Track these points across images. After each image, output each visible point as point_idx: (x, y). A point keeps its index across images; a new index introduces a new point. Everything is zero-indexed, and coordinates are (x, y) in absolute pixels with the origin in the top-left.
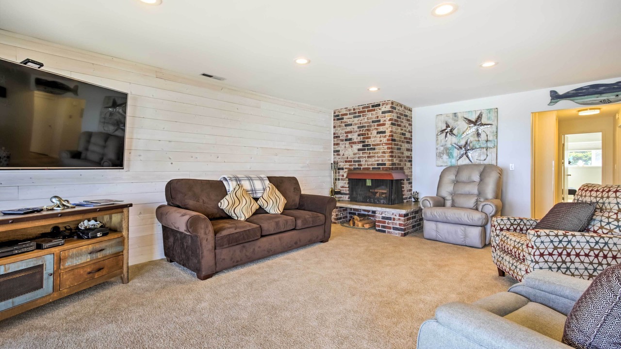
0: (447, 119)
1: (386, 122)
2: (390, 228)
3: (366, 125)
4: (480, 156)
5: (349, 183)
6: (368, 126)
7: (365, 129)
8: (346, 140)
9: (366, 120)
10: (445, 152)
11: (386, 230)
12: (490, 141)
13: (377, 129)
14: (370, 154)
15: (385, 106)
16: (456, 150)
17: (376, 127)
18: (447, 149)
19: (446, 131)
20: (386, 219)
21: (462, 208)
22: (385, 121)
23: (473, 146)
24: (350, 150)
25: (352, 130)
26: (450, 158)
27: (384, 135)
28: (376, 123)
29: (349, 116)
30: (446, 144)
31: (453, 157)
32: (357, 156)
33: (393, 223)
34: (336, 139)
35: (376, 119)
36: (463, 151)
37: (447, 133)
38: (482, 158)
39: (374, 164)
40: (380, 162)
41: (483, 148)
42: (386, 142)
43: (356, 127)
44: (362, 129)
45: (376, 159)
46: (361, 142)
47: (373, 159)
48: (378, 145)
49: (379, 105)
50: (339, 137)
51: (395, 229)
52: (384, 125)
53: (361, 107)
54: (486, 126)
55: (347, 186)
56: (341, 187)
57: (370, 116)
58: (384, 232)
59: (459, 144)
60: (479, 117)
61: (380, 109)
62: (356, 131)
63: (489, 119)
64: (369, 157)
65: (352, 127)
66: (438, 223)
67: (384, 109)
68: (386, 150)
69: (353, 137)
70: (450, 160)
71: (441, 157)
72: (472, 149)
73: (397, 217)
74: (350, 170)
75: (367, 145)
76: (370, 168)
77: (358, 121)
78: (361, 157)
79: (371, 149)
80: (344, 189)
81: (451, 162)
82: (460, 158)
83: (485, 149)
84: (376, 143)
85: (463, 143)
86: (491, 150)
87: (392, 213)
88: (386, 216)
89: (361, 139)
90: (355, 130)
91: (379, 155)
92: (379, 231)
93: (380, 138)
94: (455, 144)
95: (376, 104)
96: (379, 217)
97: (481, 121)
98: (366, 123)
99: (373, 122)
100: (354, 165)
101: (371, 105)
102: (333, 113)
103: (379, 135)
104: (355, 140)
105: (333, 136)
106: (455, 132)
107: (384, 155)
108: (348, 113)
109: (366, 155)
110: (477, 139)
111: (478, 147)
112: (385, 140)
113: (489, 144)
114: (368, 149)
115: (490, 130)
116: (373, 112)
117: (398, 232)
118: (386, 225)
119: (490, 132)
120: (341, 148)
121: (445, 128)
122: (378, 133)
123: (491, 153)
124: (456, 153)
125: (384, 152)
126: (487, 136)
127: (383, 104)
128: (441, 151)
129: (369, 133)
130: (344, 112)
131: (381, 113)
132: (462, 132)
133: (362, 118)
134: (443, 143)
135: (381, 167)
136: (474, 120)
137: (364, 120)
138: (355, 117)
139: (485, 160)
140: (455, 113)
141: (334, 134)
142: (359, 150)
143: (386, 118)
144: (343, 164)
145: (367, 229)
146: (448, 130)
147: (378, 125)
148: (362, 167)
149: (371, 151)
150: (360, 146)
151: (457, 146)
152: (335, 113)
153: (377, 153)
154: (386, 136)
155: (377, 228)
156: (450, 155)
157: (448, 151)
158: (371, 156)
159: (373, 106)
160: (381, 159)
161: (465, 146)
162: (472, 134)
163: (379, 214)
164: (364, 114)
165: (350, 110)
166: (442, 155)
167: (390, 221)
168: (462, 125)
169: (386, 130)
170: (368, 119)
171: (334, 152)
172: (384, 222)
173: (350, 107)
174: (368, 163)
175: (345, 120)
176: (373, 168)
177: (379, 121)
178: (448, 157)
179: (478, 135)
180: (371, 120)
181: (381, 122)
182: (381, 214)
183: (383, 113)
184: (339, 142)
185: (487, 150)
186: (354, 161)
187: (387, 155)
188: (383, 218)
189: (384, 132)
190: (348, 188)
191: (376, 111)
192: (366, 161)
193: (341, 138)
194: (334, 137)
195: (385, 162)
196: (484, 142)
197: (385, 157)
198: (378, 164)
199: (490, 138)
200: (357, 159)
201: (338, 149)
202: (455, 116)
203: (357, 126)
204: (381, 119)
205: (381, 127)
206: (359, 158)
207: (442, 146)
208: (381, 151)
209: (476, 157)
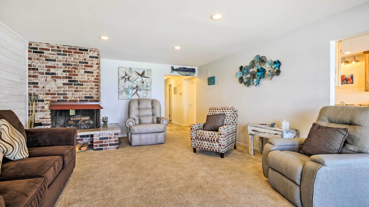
0: (126, 70)
1: (94, 65)
2: (107, 145)
3: (73, 64)
4: (144, 94)
5: (51, 114)
6: (75, 65)
7: (72, 67)
8: (47, 74)
9: (73, 60)
10: (124, 91)
11: (103, 147)
12: (148, 86)
13: (85, 69)
14: (77, 88)
15: (92, 52)
16: (131, 90)
17: (83, 67)
18: (125, 89)
19: (125, 78)
20: (103, 139)
21: (146, 124)
22: (92, 64)
23: (140, 88)
24: (53, 83)
25: (56, 66)
26: (127, 94)
27: (92, 74)
28: (84, 64)
29: (50, 52)
30: (125, 86)
31: (129, 94)
32: (63, 89)
33: (109, 141)
34: (32, 71)
35: (83, 61)
36: (135, 91)
37: (126, 79)
38: (145, 95)
39: (82, 97)
40: (88, 95)
41: (145, 90)
42: (94, 80)
43: (60, 64)
44: (68, 66)
45: (84, 93)
46: (66, 77)
47: (81, 93)
48: (85, 82)
49: (87, 50)
50: (37, 69)
51: (110, 145)
52: (91, 67)
53: (67, 47)
54: (147, 78)
55: (49, 117)
56: (40, 119)
57: (77, 57)
58: (102, 149)
59: (132, 87)
60: (143, 73)
61: (87, 54)
62: (61, 68)
63: (148, 74)
64: (76, 91)
65: (56, 62)
66: (141, 134)
67: (91, 54)
68: (94, 87)
69: (56, 72)
70: (127, 96)
71: (122, 94)
72: (140, 90)
73: (113, 136)
74: (52, 102)
75: (74, 81)
76: (77, 101)
77: (63, 58)
78: (67, 90)
79: (78, 84)
80: (45, 120)
81: (128, 97)
82: (133, 95)
83: (146, 91)
84: (84, 80)
85: (135, 86)
86: (149, 91)
87: (108, 134)
88: (104, 137)
89: (66, 75)
90: (59, 66)
91: (87, 90)
92: (97, 149)
93: (88, 76)
94: (131, 86)
95: (83, 48)
96: (96, 139)
97: (144, 75)
98: (72, 61)
99: (80, 62)
100: (58, 97)
101: (78, 48)
102: (28, 44)
103: (87, 74)
104: (59, 75)
105: (27, 67)
106: (130, 79)
107: (92, 90)
108: (50, 49)
109: (73, 90)
110: (142, 85)
111: (143, 89)
112: (93, 79)
113: (148, 88)
114: (75, 85)
115: (148, 80)
116: (80, 55)
117: (114, 146)
118: (104, 143)
119: (149, 81)
120: (41, 80)
121: (124, 76)
122: (85, 72)
123: (149, 93)
124: (131, 92)
125: (92, 88)
126: (147, 83)
127: (91, 51)
128: (122, 90)
129: (76, 71)
130: (45, 47)
131: (88, 57)
132: (134, 80)
133: (67, 57)
134: (123, 85)
135: (89, 99)
136: (141, 74)
137: (71, 59)
138: (59, 54)
139: (146, 96)
140: (130, 68)
141: (29, 65)
142: (64, 84)
143: (94, 62)
144: (43, 96)
145: (85, 151)
146: (126, 77)
147: (85, 66)
148: (68, 100)
149: (78, 86)
150: (66, 81)
151: (132, 88)
152: (30, 44)
153: (85, 88)
154: (93, 75)
155: (95, 148)
156: (127, 93)
157: (126, 90)
158: (78, 90)
159: (80, 50)
160: (89, 93)
161: (136, 88)
162: (139, 81)
163: (97, 136)
164: (71, 54)
165: (52, 47)
166: (122, 92)
167: (107, 140)
168: (134, 76)
169: (94, 72)
170: (74, 58)
171: (29, 83)
172: (102, 142)
173: (52, 44)
174: (75, 96)
175: (45, 54)
176: (80, 101)
177: (87, 63)
178: (126, 94)
179: (143, 82)
180: (78, 61)
181: (89, 64)
182: (99, 136)
183: (90, 57)
184: (37, 74)
185: (147, 91)
186: (58, 94)
187: (94, 90)
188: (101, 139)
189: (92, 73)
190: (51, 118)
191: (83, 54)
192: (73, 94)
193: (39, 71)
194: (29, 69)
195: (93, 96)
196: (146, 87)
197: (93, 92)
198: (86, 97)
199: (148, 85)
200: (62, 92)
201: (35, 81)
202: (131, 70)
203: (62, 62)
204: (89, 62)
205: (89, 68)
206: (64, 91)
207: (123, 87)
208: (89, 87)
209: (142, 95)
